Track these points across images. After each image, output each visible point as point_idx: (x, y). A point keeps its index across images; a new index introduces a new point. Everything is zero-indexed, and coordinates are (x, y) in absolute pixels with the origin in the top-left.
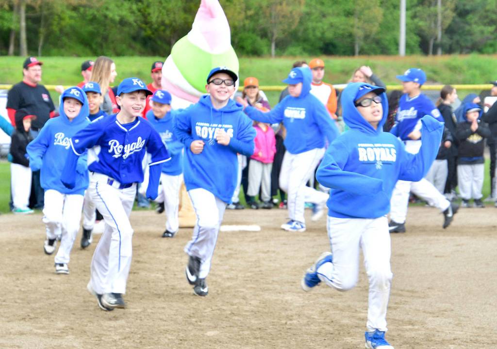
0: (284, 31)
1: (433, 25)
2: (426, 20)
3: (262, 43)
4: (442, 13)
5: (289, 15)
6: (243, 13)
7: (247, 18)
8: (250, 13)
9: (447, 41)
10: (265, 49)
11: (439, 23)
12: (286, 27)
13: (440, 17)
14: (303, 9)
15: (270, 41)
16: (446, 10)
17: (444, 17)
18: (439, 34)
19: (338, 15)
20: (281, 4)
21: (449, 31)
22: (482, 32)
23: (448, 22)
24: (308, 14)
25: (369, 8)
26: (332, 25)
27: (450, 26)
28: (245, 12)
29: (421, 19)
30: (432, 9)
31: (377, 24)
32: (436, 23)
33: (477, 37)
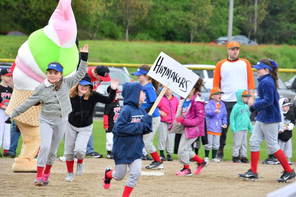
0: (136, 20)
1: (251, 20)
2: (246, 17)
3: (118, 30)
4: (258, 11)
5: (140, 7)
6: (105, 5)
7: (107, 8)
8: (110, 5)
9: (261, 33)
10: (120, 34)
11: (256, 19)
12: (138, 17)
13: (256, 14)
14: (151, 3)
15: (125, 28)
16: (261, 9)
17: (260, 15)
18: (255, 27)
19: (178, 9)
21: (263, 26)
22: (288, 28)
23: (262, 18)
24: (154, 7)
25: (202, 5)
26: (172, 17)
27: (263, 21)
28: (106, 3)
29: (242, 16)
30: (251, 7)
31: (208, 18)
32: (253, 18)
33: (285, 31)
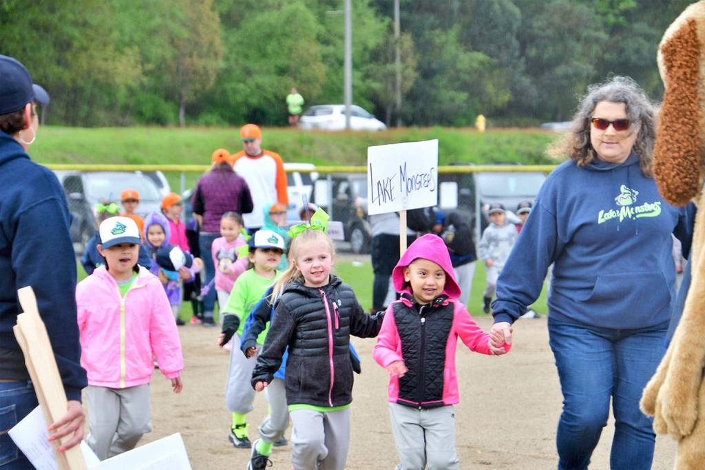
0: (196, 92)
1: (390, 87)
2: (381, 81)
3: (167, 109)
4: (402, 72)
5: (202, 71)
6: (140, 67)
7: (146, 73)
8: (150, 66)
9: (408, 109)
10: (171, 115)
11: (398, 84)
12: (198, 86)
13: (399, 78)
14: (222, 64)
15: (179, 105)
16: (406, 67)
17: (405, 78)
18: (398, 99)
19: (268, 72)
20: (191, 56)
21: (411, 96)
22: (452, 100)
23: (409, 84)
24: (228, 71)
25: (307, 64)
26: (258, 87)
27: (412, 90)
28: (142, 64)
29: (375, 80)
30: (389, 67)
31: (318, 86)
32: (394, 84)
33: (446, 106)
